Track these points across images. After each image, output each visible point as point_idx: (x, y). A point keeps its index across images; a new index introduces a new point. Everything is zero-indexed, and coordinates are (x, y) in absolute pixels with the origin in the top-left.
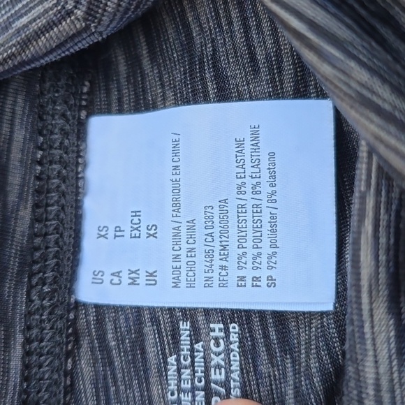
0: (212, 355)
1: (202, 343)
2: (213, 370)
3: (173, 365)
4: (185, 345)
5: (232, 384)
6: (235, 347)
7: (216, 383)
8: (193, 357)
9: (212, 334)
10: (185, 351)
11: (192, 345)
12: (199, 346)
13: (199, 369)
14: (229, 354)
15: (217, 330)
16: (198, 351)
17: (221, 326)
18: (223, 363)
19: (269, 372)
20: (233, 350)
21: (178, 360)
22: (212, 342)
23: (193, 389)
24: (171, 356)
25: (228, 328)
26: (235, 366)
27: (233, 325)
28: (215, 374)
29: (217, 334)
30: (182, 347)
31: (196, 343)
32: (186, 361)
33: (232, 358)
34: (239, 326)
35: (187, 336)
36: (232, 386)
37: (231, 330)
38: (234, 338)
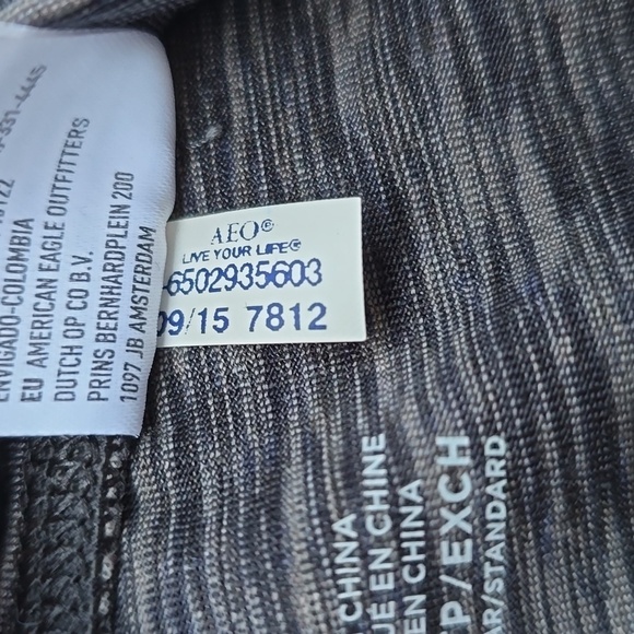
0: (444, 512)
1: (418, 483)
2: (444, 545)
3: (348, 539)
4: (376, 488)
5: (488, 569)
6: (496, 490)
7: (451, 571)
8: (397, 518)
9: (442, 461)
10: (377, 503)
11: (391, 486)
12: (410, 491)
13: (413, 546)
14: (484, 507)
15: (453, 451)
16: (409, 503)
17: (465, 441)
18: (468, 528)
19: (566, 538)
20: (491, 498)
21: (359, 525)
22: (445, 479)
23: (400, 592)
24: (341, 517)
25: (481, 446)
26: (496, 533)
27: (494, 439)
28: (451, 554)
29: (453, 460)
30: (367, 494)
31: (404, 483)
32: (378, 527)
33: (490, 516)
34: (508, 440)
35: (379, 467)
36: (487, 575)
37: (488, 451)
38: (495, 469)
